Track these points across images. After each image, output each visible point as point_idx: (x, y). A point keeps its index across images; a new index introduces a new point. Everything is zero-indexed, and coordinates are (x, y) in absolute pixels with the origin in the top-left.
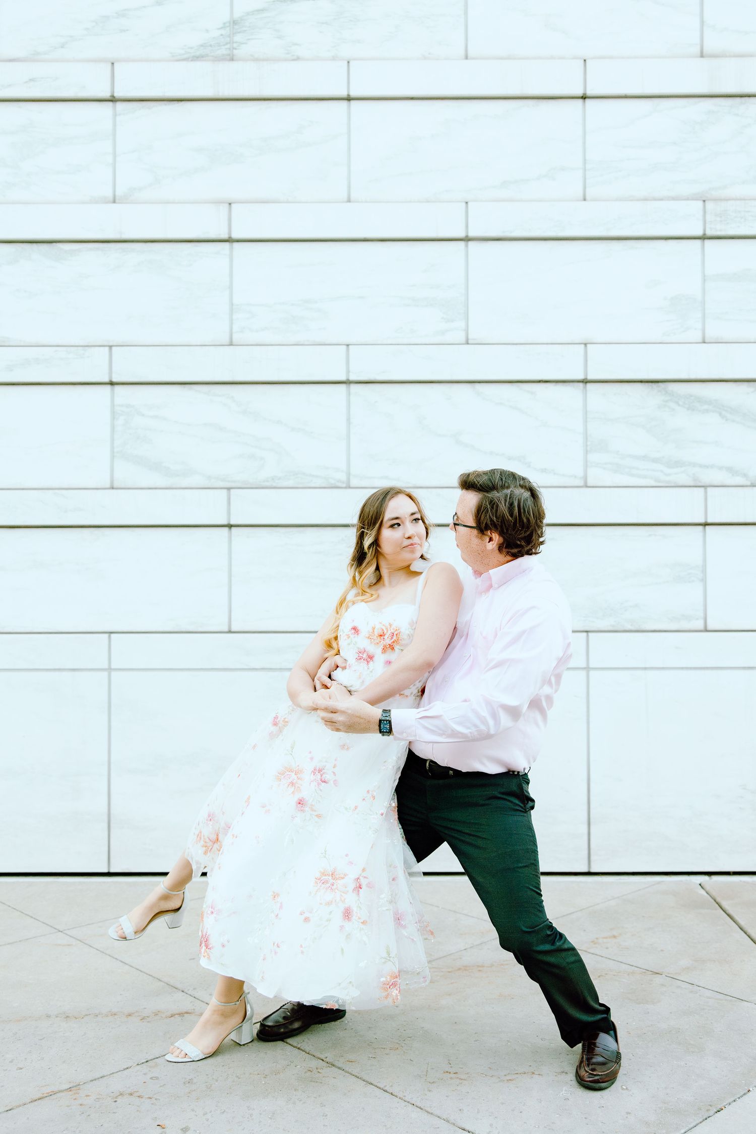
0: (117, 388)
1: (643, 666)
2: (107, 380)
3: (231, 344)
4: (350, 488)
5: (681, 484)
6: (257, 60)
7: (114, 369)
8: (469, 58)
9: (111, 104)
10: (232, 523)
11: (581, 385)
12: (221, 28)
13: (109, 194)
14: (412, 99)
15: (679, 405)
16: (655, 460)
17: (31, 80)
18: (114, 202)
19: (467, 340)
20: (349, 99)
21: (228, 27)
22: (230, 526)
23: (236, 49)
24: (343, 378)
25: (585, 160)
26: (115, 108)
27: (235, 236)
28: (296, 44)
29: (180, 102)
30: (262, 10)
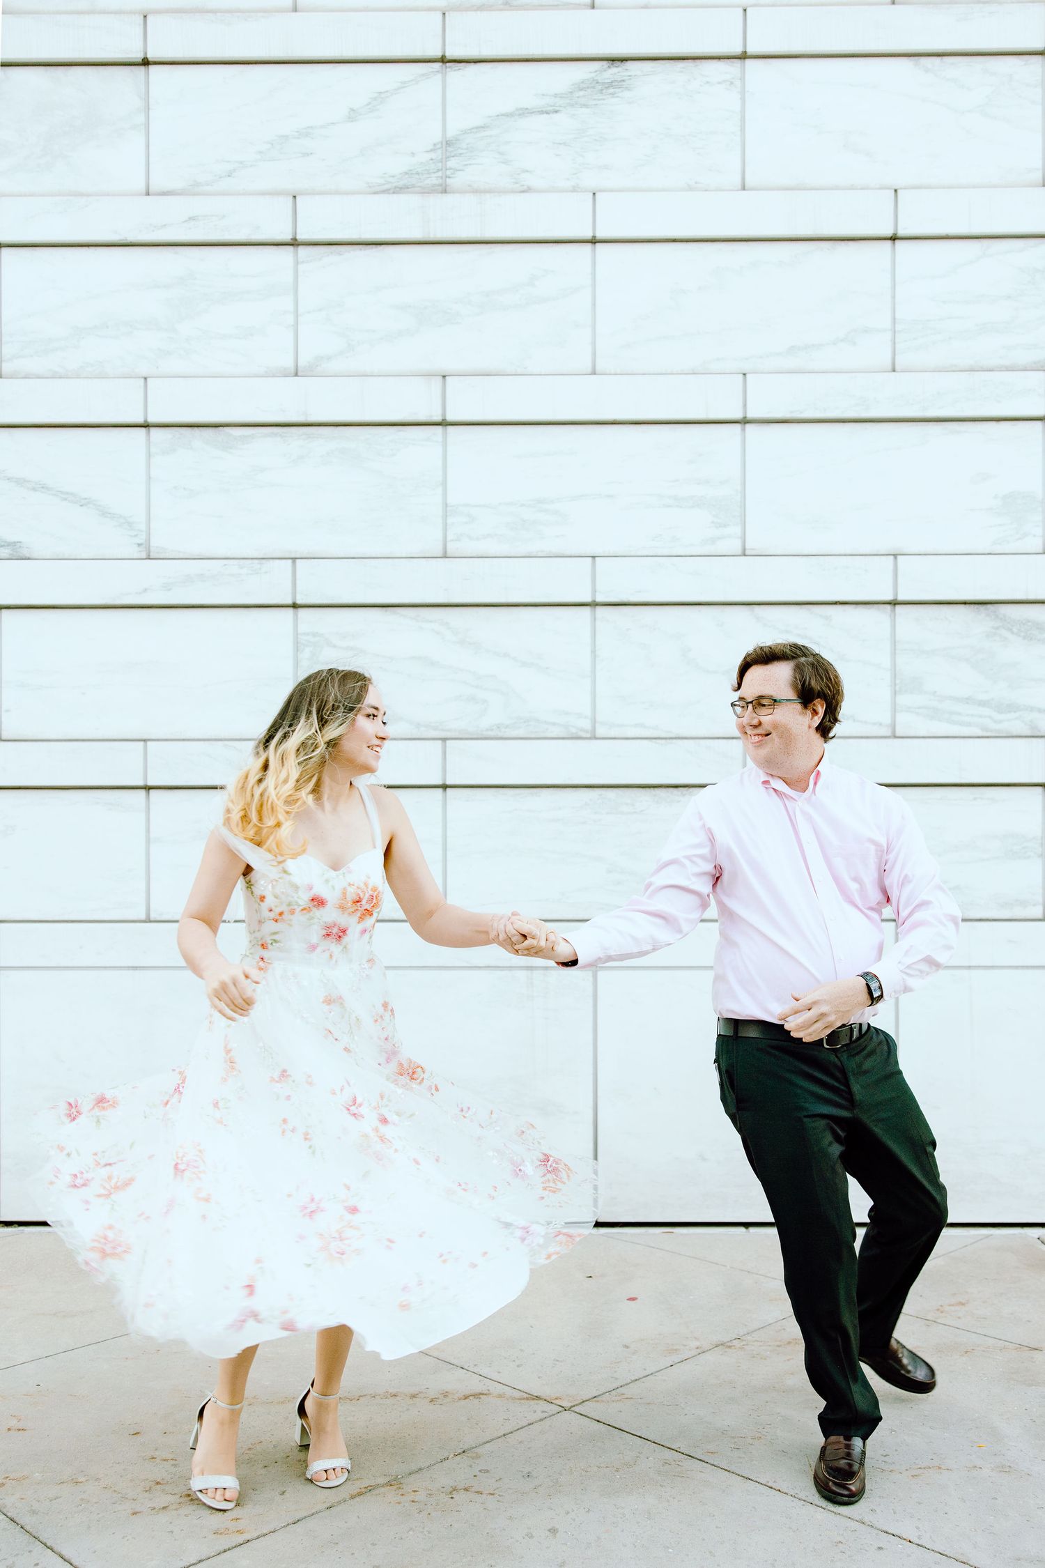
0: (302, 613)
1: (967, 964)
2: (290, 602)
3: (445, 556)
4: (596, 738)
5: (1015, 734)
6: (476, 191)
7: (299, 588)
8: (746, 188)
9: (291, 248)
10: (448, 782)
11: (888, 607)
12: (431, 150)
13: (290, 364)
14: (674, 241)
15: (1013, 633)
16: (983, 704)
17: (190, 218)
18: (296, 375)
19: (744, 549)
20: (594, 241)
21: (439, 148)
22: (445, 787)
23: (449, 177)
24: (588, 599)
25: (894, 319)
26: (296, 254)
27: (450, 417)
28: (527, 171)
29: (378, 246)
30: (483, 127)
